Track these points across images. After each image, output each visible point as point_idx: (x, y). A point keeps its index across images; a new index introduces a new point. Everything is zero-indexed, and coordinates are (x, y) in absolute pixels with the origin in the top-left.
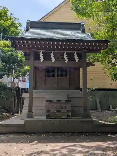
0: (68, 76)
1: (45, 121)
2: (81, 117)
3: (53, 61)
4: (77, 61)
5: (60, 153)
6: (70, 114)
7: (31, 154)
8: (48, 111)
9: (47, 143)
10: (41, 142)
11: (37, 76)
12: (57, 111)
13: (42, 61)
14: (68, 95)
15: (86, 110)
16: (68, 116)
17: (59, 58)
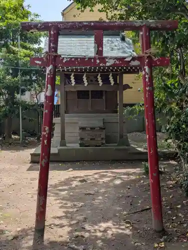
0: (104, 97)
1: (79, 149)
2: (116, 144)
3: (86, 85)
4: (112, 84)
5: (93, 177)
6: (104, 142)
7: (69, 178)
8: (82, 139)
9: (81, 170)
10: (76, 170)
11: (68, 98)
12: (91, 139)
13: (73, 85)
14: (103, 119)
15: (121, 137)
16: (103, 144)
17: (93, 81)
